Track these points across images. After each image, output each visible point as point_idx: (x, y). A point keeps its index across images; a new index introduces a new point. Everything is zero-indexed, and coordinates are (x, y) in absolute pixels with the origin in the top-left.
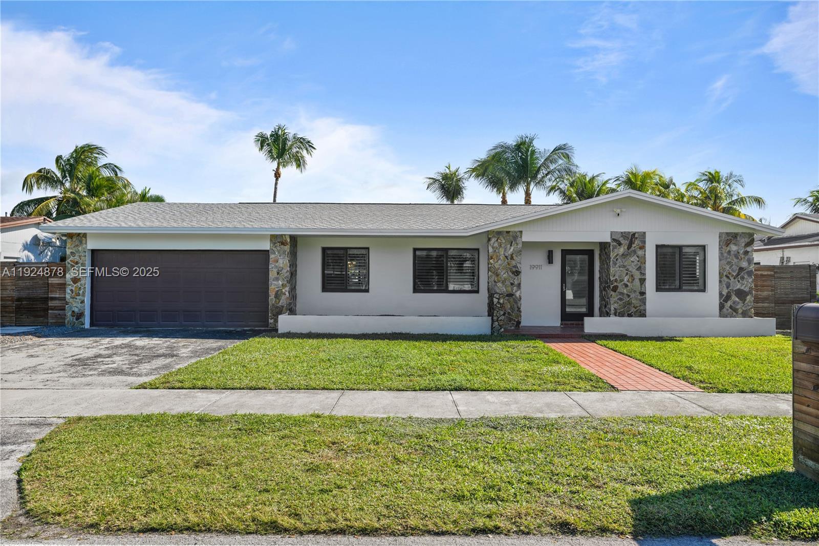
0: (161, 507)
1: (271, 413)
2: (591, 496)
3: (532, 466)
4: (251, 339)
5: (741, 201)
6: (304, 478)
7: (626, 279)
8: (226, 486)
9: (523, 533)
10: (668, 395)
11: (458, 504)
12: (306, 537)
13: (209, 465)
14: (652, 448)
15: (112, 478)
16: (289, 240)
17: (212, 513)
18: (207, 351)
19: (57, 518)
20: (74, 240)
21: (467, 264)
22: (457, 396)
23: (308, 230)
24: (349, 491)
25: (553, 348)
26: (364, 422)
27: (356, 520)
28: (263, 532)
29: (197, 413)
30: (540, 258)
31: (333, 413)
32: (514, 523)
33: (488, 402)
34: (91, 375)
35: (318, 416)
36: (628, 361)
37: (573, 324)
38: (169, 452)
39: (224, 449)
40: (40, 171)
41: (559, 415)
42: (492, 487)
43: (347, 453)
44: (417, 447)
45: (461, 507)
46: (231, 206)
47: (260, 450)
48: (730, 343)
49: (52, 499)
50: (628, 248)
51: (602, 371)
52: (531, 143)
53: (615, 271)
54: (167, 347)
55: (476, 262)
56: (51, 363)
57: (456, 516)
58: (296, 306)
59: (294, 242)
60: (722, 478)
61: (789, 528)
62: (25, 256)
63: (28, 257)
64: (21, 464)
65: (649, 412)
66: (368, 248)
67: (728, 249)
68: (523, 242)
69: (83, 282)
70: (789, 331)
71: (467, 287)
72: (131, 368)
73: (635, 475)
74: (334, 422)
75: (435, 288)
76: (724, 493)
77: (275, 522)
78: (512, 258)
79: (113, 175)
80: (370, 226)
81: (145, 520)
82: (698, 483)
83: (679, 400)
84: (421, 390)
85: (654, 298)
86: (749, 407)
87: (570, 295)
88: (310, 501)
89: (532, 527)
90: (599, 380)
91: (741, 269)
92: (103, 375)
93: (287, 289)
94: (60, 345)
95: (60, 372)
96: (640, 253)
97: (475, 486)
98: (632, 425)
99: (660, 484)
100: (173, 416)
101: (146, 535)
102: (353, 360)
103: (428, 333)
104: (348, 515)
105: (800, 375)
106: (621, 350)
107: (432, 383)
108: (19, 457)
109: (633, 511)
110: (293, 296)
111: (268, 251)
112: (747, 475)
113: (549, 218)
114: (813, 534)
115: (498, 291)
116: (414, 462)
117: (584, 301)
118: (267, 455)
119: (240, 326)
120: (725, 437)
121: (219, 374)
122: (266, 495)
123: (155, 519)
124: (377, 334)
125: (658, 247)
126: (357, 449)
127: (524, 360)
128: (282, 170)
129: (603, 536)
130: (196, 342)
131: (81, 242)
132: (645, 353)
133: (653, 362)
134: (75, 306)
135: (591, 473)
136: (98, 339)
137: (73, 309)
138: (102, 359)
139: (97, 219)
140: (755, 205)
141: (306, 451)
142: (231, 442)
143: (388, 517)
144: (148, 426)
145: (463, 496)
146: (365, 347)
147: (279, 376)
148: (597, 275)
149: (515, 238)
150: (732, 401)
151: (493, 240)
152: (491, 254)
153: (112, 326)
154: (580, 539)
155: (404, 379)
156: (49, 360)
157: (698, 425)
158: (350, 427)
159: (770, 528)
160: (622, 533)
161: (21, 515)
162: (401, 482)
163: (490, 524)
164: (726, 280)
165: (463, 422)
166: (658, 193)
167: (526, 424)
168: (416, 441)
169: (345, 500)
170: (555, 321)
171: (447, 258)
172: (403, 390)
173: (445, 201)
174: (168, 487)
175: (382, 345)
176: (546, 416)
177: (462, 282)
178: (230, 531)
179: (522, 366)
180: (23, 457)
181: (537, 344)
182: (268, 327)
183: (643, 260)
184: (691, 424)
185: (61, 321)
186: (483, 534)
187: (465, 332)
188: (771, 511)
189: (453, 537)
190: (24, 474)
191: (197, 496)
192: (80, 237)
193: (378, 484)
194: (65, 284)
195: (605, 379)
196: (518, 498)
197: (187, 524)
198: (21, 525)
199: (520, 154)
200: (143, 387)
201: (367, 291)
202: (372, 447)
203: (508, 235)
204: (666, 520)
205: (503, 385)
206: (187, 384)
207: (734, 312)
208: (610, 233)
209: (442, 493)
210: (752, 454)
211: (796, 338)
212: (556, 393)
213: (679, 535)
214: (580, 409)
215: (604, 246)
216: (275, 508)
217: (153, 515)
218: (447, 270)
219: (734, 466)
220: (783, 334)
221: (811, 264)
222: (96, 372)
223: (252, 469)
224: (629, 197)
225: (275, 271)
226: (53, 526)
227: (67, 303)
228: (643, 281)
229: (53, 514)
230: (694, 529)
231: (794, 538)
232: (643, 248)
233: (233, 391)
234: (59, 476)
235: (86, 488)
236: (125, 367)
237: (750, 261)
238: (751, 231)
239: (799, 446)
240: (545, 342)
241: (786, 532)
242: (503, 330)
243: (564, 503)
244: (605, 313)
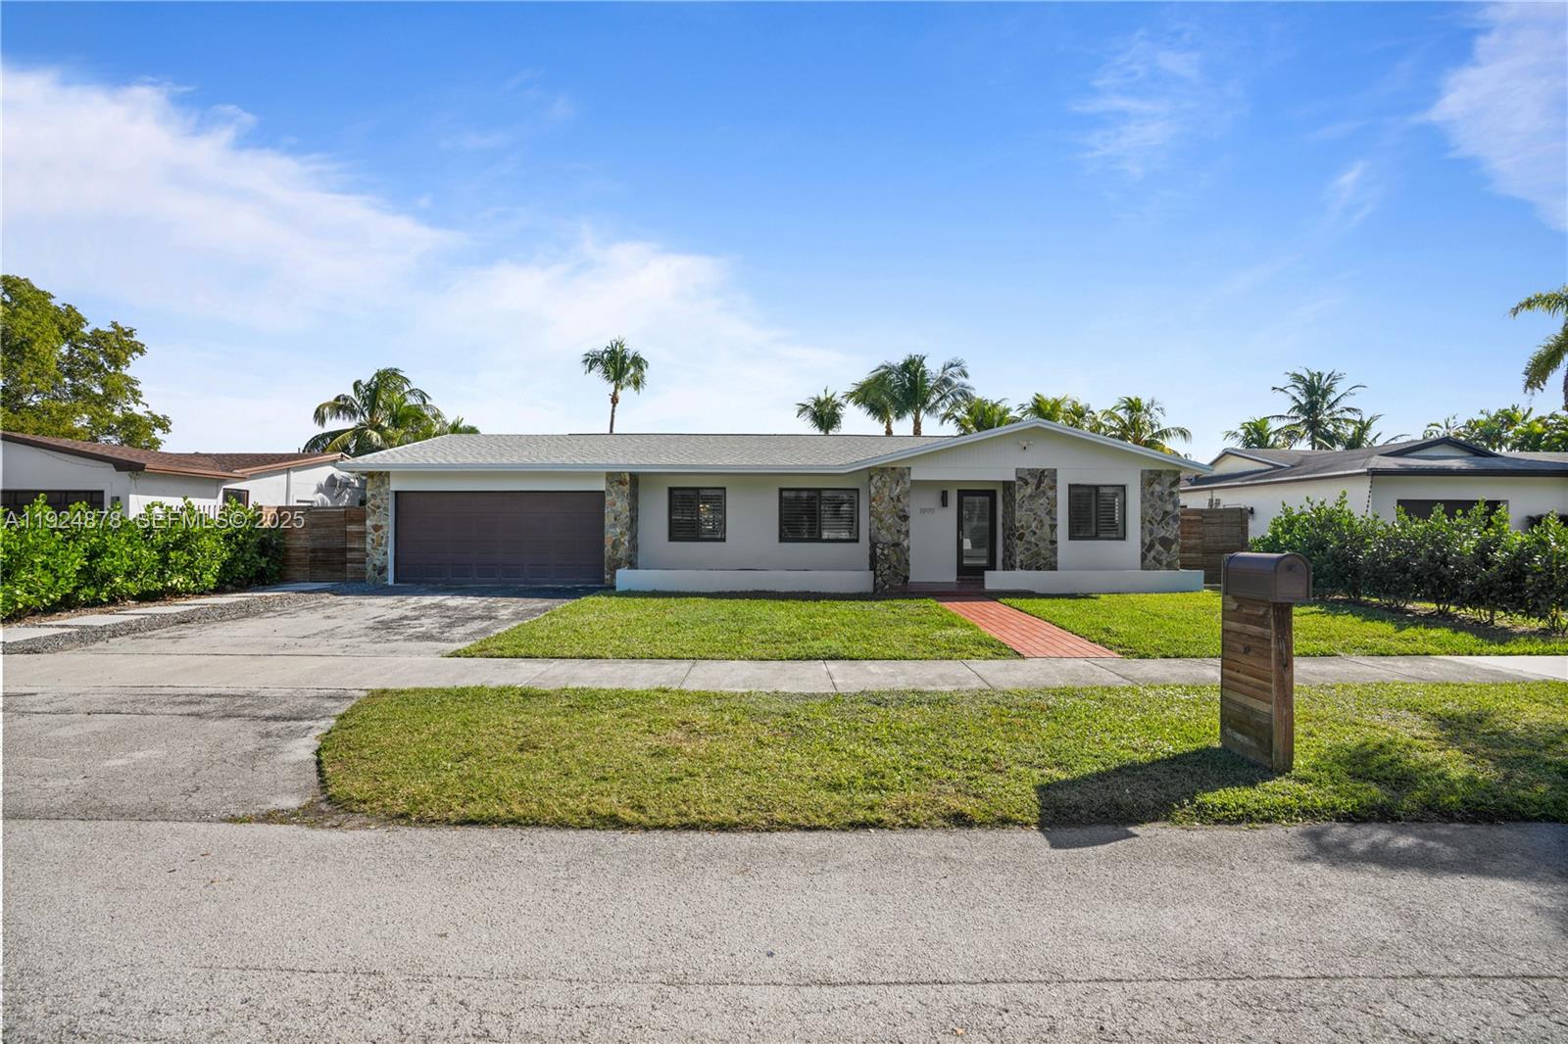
0: (480, 797)
1: (607, 686)
2: (991, 784)
3: (922, 748)
4: (583, 598)
5: (1164, 433)
6: (649, 765)
7: (1033, 525)
8: (556, 772)
9: (911, 826)
10: (1082, 662)
11: (834, 794)
12: (652, 833)
13: (535, 747)
14: (1063, 724)
15: (422, 761)
16: (628, 479)
17: (540, 804)
18: (531, 613)
19: (363, 806)
20: (375, 479)
21: (845, 508)
22: (832, 666)
23: (652, 466)
24: (703, 779)
25: (948, 608)
26: (721, 698)
27: (712, 813)
28: (601, 827)
29: (520, 686)
30: (932, 500)
31: (683, 687)
32: (900, 815)
33: (870, 673)
34: (396, 640)
35: (665, 691)
36: (1036, 623)
37: (971, 579)
38: (488, 732)
39: (553, 729)
40: (338, 399)
41: (955, 688)
42: (874, 774)
43: (699, 734)
44: (785, 727)
45: (837, 798)
46: (558, 437)
47: (596, 731)
48: (1153, 601)
49: (356, 784)
50: (1037, 488)
51: (1005, 635)
52: (921, 362)
53: (1021, 516)
54: (484, 608)
55: (856, 506)
56: (350, 626)
57: (830, 808)
58: (637, 558)
59: (634, 483)
60: (1141, 758)
61: (1213, 810)
62: (319, 499)
63: (323, 500)
64: (320, 743)
65: (1060, 683)
66: (724, 489)
67: (1151, 489)
68: (912, 481)
69: (386, 530)
70: (1218, 585)
71: (845, 535)
72: (442, 633)
73: (1043, 756)
74: (683, 698)
75: (806, 536)
76: (1144, 775)
77: (615, 815)
78: (899, 500)
79: (421, 403)
80: (727, 462)
81: (462, 811)
82: (1115, 764)
83: (1094, 667)
84: (789, 659)
85: (1067, 549)
86: (1174, 675)
87: (967, 544)
88: (657, 792)
89: (922, 820)
90: (1002, 645)
91: (1166, 513)
92: (410, 640)
93: (627, 537)
94: (360, 604)
95: (360, 636)
96: (1050, 493)
97: (854, 773)
98: (1040, 698)
99: (1071, 766)
100: (492, 690)
101: (464, 828)
102: (706, 623)
103: (797, 590)
104: (702, 807)
105: (1229, 636)
106: (1028, 609)
107: (802, 650)
108: (317, 734)
109: (1040, 798)
110: (634, 546)
111: (604, 492)
112: (1170, 753)
113: (943, 451)
114: (1238, 816)
115: (881, 539)
116: (781, 746)
117: (984, 551)
118: (605, 737)
119: (570, 583)
120: (1146, 710)
121: (545, 641)
122: (604, 783)
123: (474, 810)
124: (735, 592)
125: (1071, 486)
126: (712, 730)
127: (914, 623)
128: (620, 393)
129: (1004, 828)
130: (517, 602)
131: (383, 482)
132: (1056, 613)
133: (1065, 624)
134: (377, 558)
135: (991, 756)
136: (403, 597)
137: (374, 562)
138: (408, 622)
139: (402, 455)
140: (1180, 437)
141: (650, 732)
142: (561, 721)
143: (750, 810)
144: (462, 702)
145: (840, 785)
146: (722, 607)
147: (617, 643)
148: (1000, 520)
149: (902, 475)
150: (1154, 668)
151: (876, 478)
152: (873, 496)
153: (419, 583)
154: (977, 832)
155: (767, 646)
156: (348, 622)
157: (1116, 697)
158: (704, 704)
159: (1192, 812)
160: (1026, 824)
161: (322, 801)
162: (765, 768)
163: (872, 817)
164: (1149, 526)
165: (840, 698)
166: (1070, 422)
167: (916, 698)
168: (783, 720)
169: (698, 790)
170: (951, 576)
171: (820, 500)
172: (767, 660)
173: (817, 431)
174: (489, 773)
175: (742, 605)
176: (939, 689)
177: (839, 529)
178: (561, 825)
179: (910, 629)
180: (322, 735)
181: (929, 604)
182: (603, 582)
183: (1053, 503)
184: (1108, 696)
185: (360, 576)
186: (863, 828)
187: (843, 590)
188: (1195, 793)
189: (827, 832)
190: (324, 754)
191: (522, 785)
192: (380, 476)
193: (737, 772)
194: (365, 533)
195: (1010, 644)
196: (906, 786)
197: (511, 816)
198: (323, 812)
199: (908, 375)
200: (456, 654)
201: (724, 540)
202: (730, 727)
203: (891, 473)
204: (1077, 807)
205: (888, 652)
206: (508, 652)
207: (1158, 563)
208: (1014, 470)
209: (814, 782)
210: (1176, 728)
211: (1226, 593)
212: (950, 661)
213: (1091, 824)
214: (979, 681)
215: (1008, 486)
216: (615, 800)
217: (471, 805)
218: (820, 514)
219: (1156, 743)
220: (1212, 589)
221: (1242, 507)
222: (401, 637)
223: (587, 753)
224: (1037, 427)
225: (612, 516)
226: (358, 815)
227: (368, 555)
228: (1053, 527)
229: (358, 801)
230: (1108, 817)
231: (1218, 822)
232: (1053, 488)
233: (563, 661)
234: (363, 758)
235: (394, 772)
236: (434, 631)
237: (1176, 504)
238: (1177, 469)
239: (1226, 719)
240: (938, 601)
241: (1210, 815)
242: (887, 586)
243: (960, 791)
244: (1009, 566)
